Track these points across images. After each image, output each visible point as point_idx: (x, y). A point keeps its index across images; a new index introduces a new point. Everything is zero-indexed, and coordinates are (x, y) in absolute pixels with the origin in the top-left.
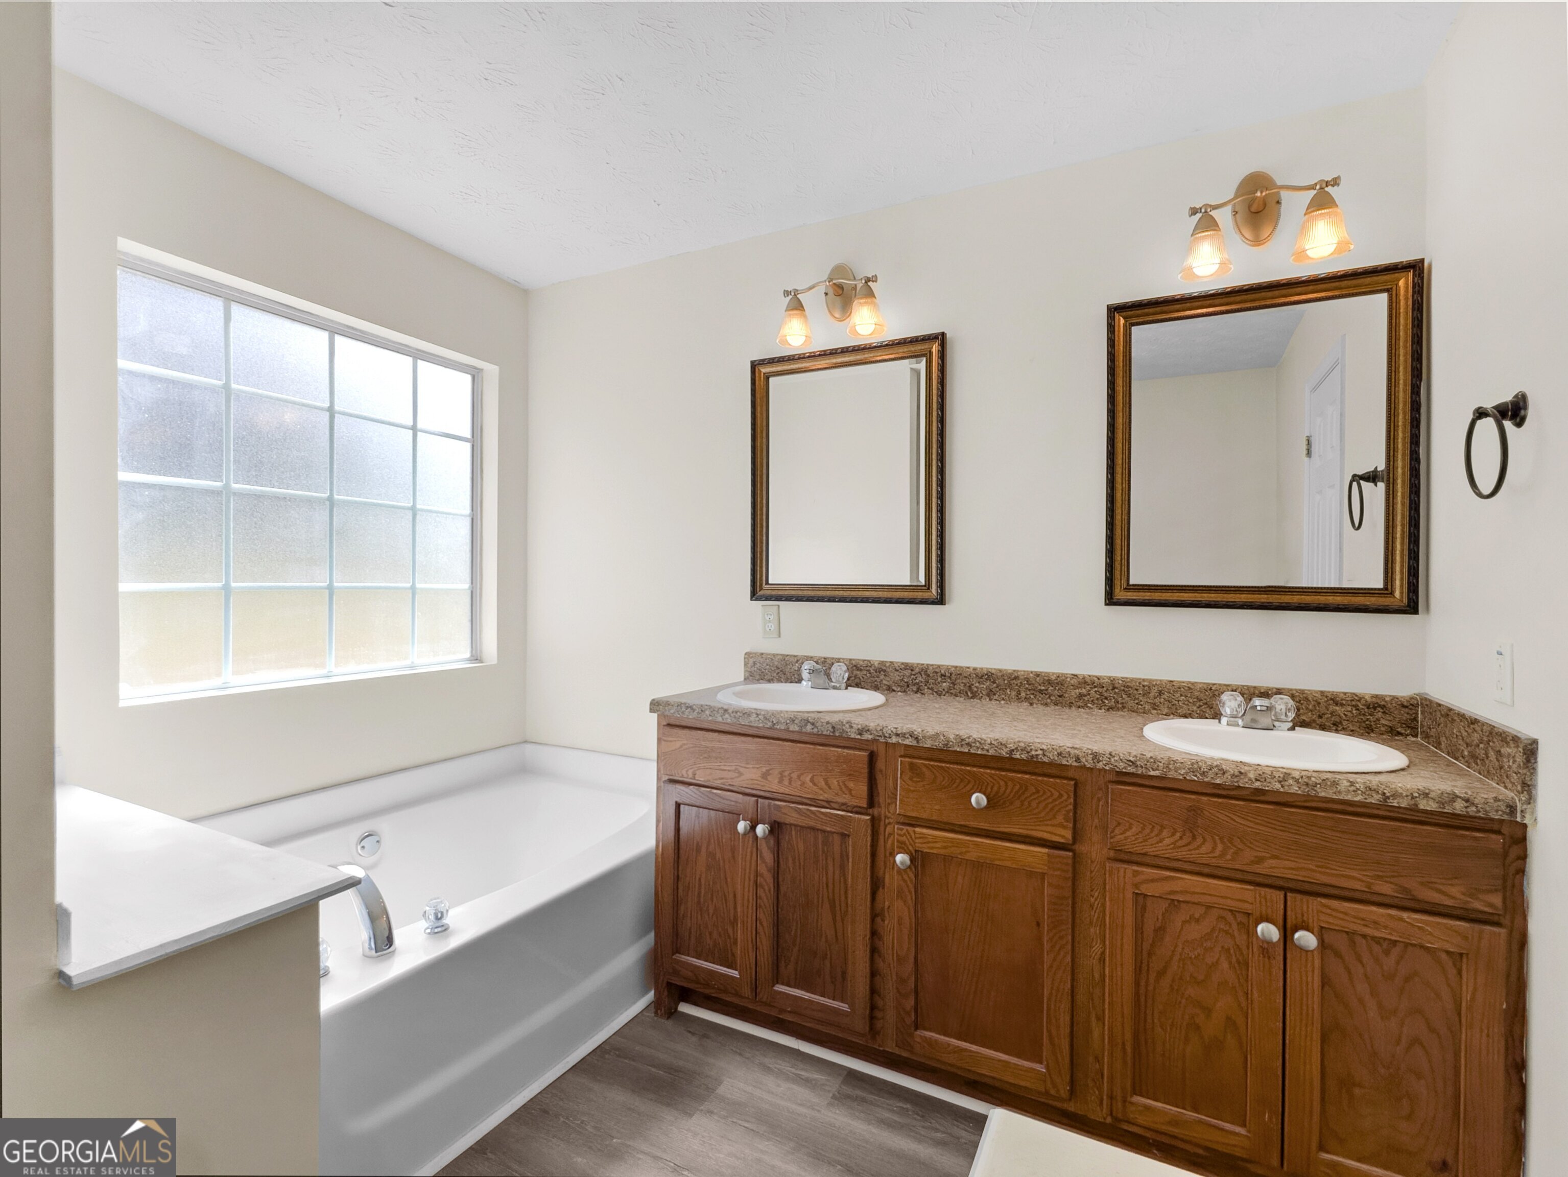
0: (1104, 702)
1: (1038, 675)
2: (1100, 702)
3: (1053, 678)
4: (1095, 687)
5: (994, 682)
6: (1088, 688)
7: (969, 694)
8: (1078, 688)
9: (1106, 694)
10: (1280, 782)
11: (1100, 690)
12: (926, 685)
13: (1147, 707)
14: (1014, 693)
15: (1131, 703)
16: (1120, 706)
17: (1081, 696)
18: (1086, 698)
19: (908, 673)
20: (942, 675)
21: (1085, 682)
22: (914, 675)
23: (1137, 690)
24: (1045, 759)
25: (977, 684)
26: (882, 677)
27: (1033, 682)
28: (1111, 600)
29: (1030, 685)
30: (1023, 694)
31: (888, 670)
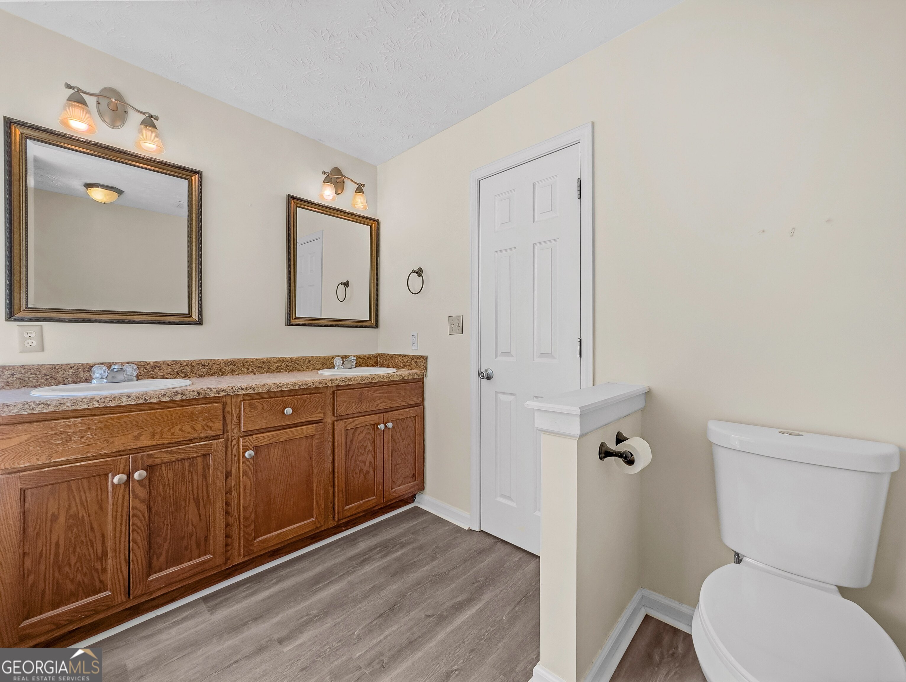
0: (288, 368)
1: (258, 359)
2: (286, 368)
3: (265, 360)
4: (284, 362)
5: (235, 365)
6: (281, 363)
7: (220, 373)
8: (277, 363)
9: (288, 365)
11: (286, 363)
12: (191, 372)
13: (305, 368)
14: (245, 370)
15: (299, 367)
16: (294, 369)
17: (278, 367)
18: (280, 368)
19: (177, 366)
20: (202, 365)
21: (280, 360)
22: (182, 367)
23: (301, 361)
24: (314, 386)
25: (225, 368)
27: (256, 363)
28: (289, 323)
29: (254, 364)
30: (250, 370)
31: (162, 366)
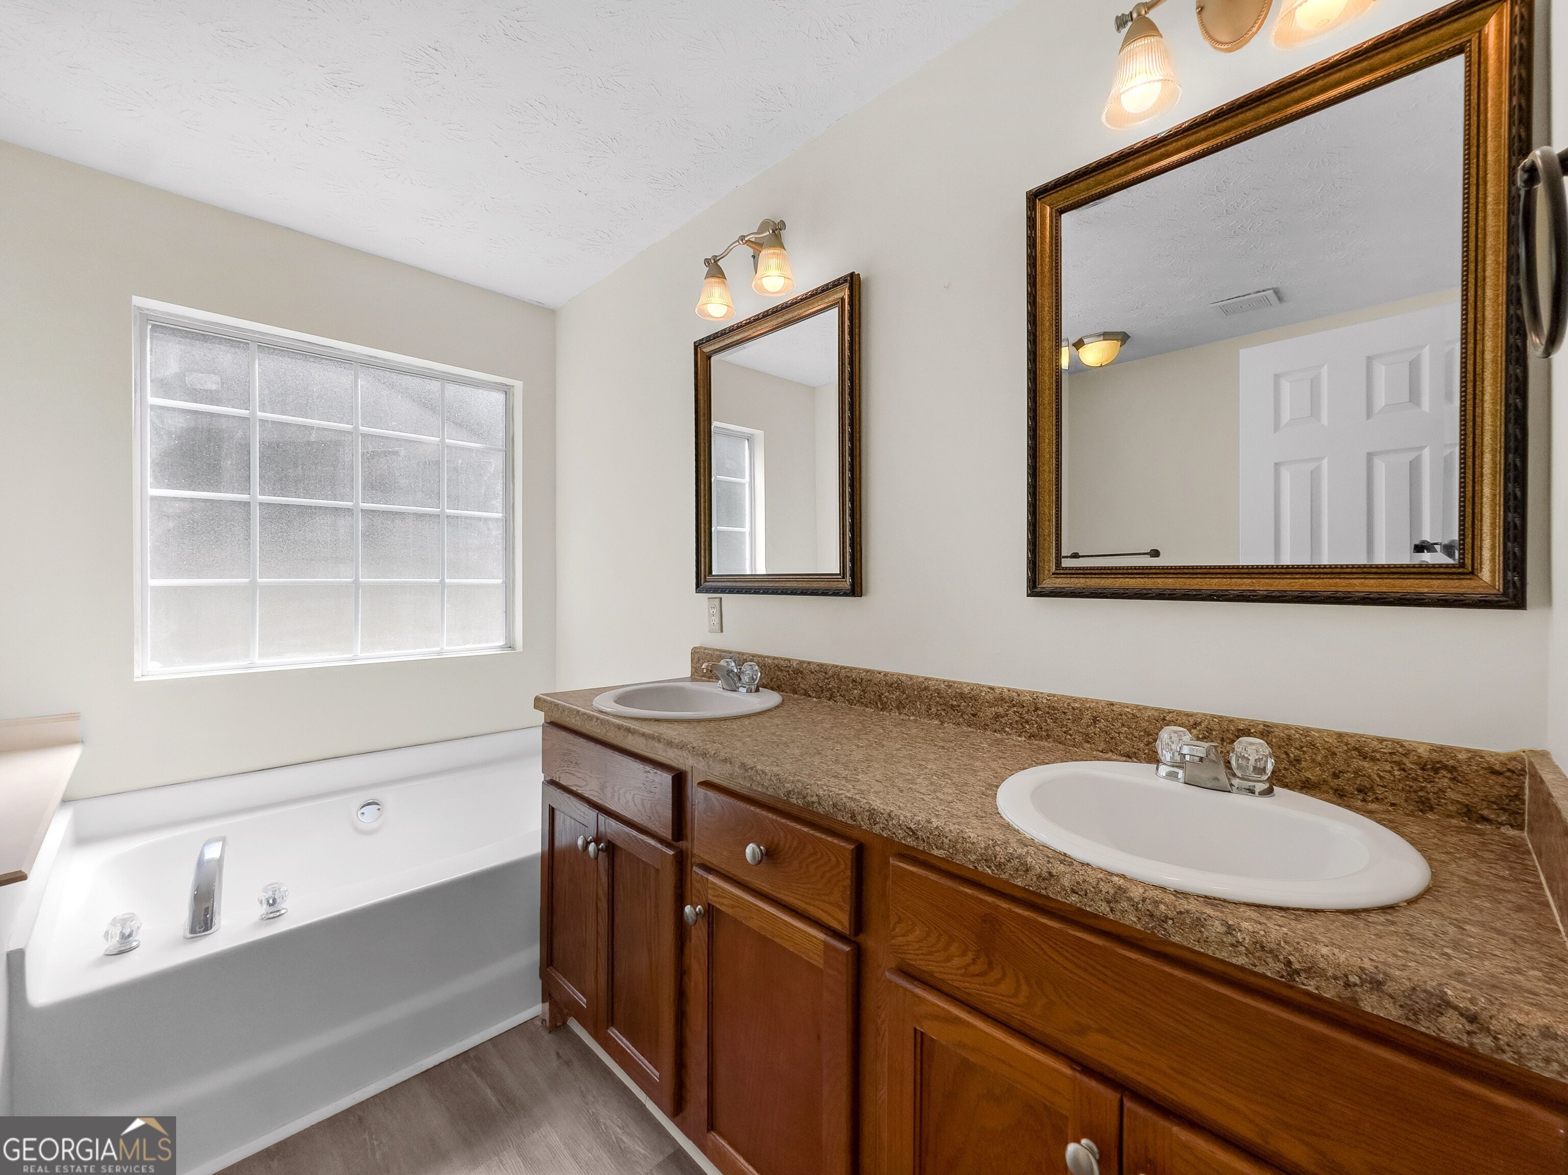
0: (1025, 727)
1: (950, 686)
2: (1020, 726)
3: (966, 690)
4: (1014, 706)
5: (904, 693)
6: (1006, 706)
7: (879, 704)
8: (994, 705)
9: (1026, 716)
10: (1109, 902)
11: (1020, 710)
12: (838, 692)
13: (1078, 738)
14: (924, 707)
15: (1058, 732)
16: (1044, 734)
17: (997, 716)
18: (1003, 720)
19: (821, 676)
20: (853, 680)
21: (1003, 699)
22: (828, 679)
23: (1064, 713)
24: (821, 810)
25: (887, 694)
26: (800, 679)
27: (945, 695)
28: (1034, 589)
29: (941, 698)
30: (934, 710)
31: (804, 672)
